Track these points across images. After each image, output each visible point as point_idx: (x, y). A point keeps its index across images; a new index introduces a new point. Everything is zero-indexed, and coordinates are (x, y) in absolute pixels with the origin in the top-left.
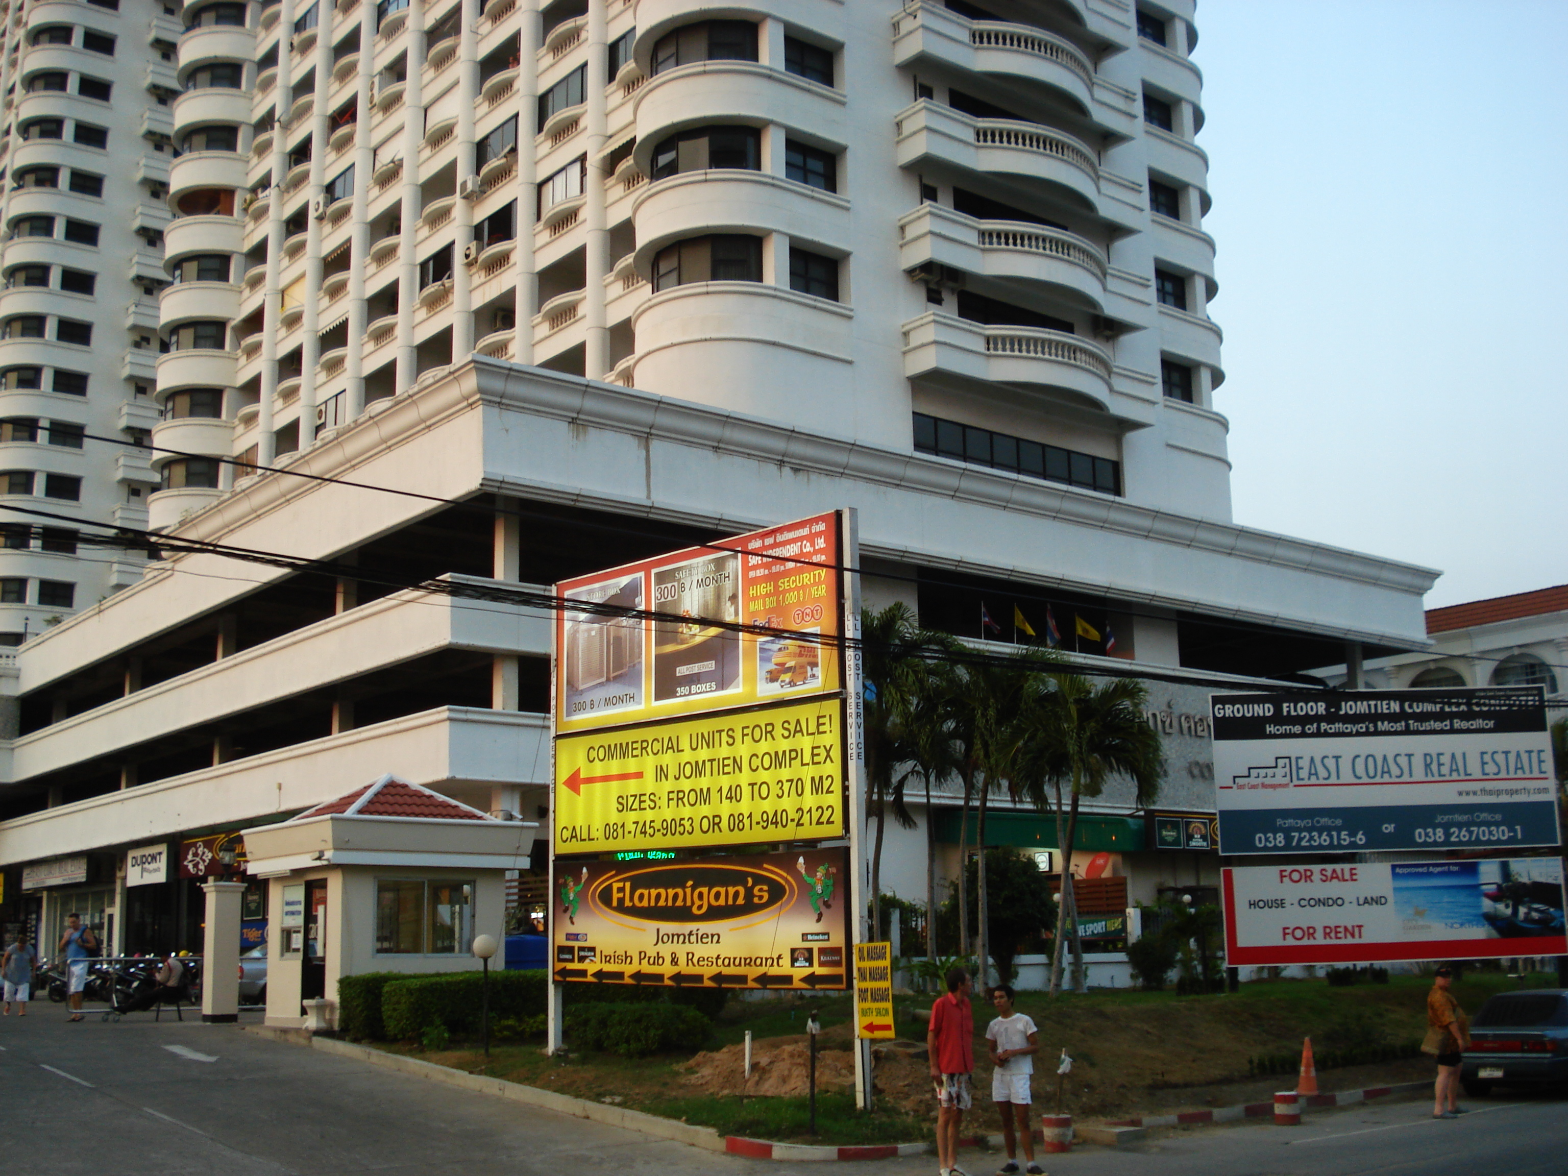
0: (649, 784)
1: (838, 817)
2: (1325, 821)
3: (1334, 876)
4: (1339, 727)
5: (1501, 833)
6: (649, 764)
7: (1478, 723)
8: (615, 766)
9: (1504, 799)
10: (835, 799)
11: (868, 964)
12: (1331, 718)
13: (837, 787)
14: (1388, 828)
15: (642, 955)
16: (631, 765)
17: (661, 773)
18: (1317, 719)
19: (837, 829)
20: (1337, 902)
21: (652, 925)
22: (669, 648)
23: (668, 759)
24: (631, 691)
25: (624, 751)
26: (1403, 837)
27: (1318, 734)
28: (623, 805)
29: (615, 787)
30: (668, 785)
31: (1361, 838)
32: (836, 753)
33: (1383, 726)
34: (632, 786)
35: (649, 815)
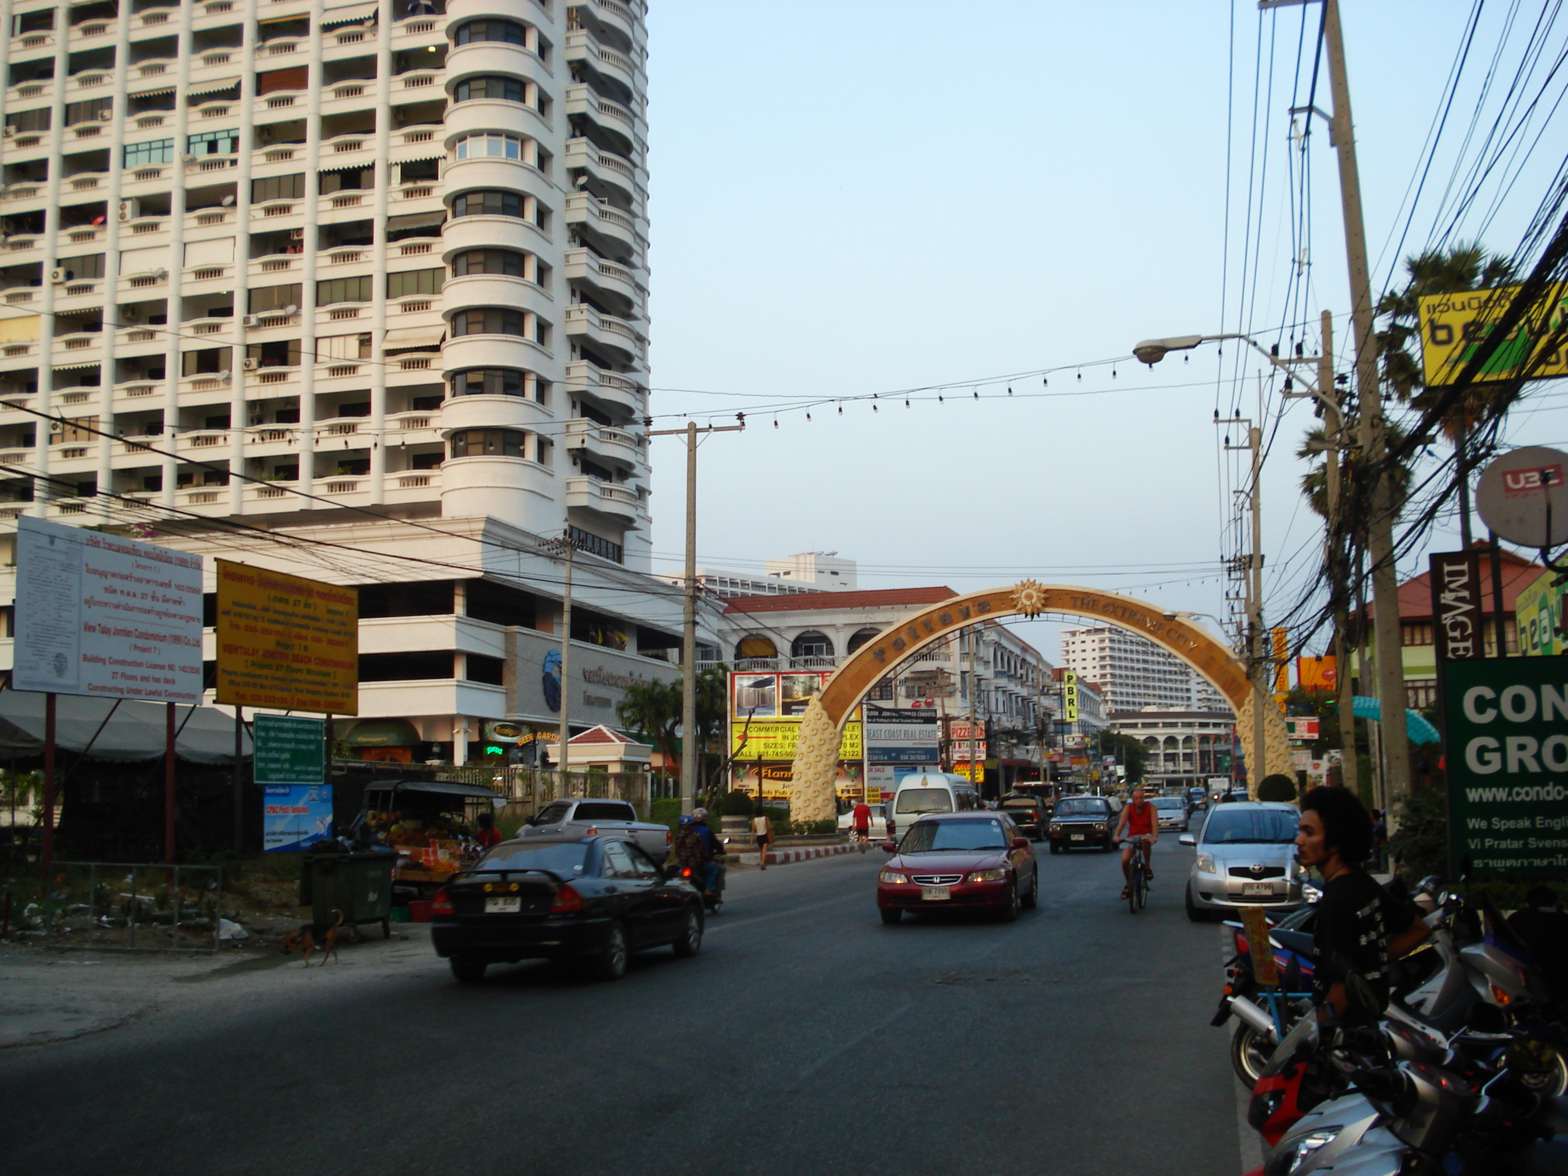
0: (779, 740)
1: (860, 754)
2: (877, 752)
3: (879, 770)
4: (881, 720)
5: (923, 757)
6: (779, 735)
7: (919, 721)
8: (763, 734)
9: (925, 746)
10: (859, 749)
11: (871, 793)
12: (880, 717)
13: (860, 746)
14: (894, 755)
15: (776, 792)
16: (771, 734)
17: (785, 737)
18: (876, 717)
19: (860, 757)
20: (879, 779)
21: (782, 783)
22: (788, 700)
23: (788, 733)
24: (770, 711)
25: (767, 730)
26: (897, 757)
27: (876, 722)
28: (766, 746)
29: (763, 741)
30: (787, 742)
31: (886, 758)
32: (860, 737)
33: (894, 720)
34: (771, 741)
35: (779, 750)
